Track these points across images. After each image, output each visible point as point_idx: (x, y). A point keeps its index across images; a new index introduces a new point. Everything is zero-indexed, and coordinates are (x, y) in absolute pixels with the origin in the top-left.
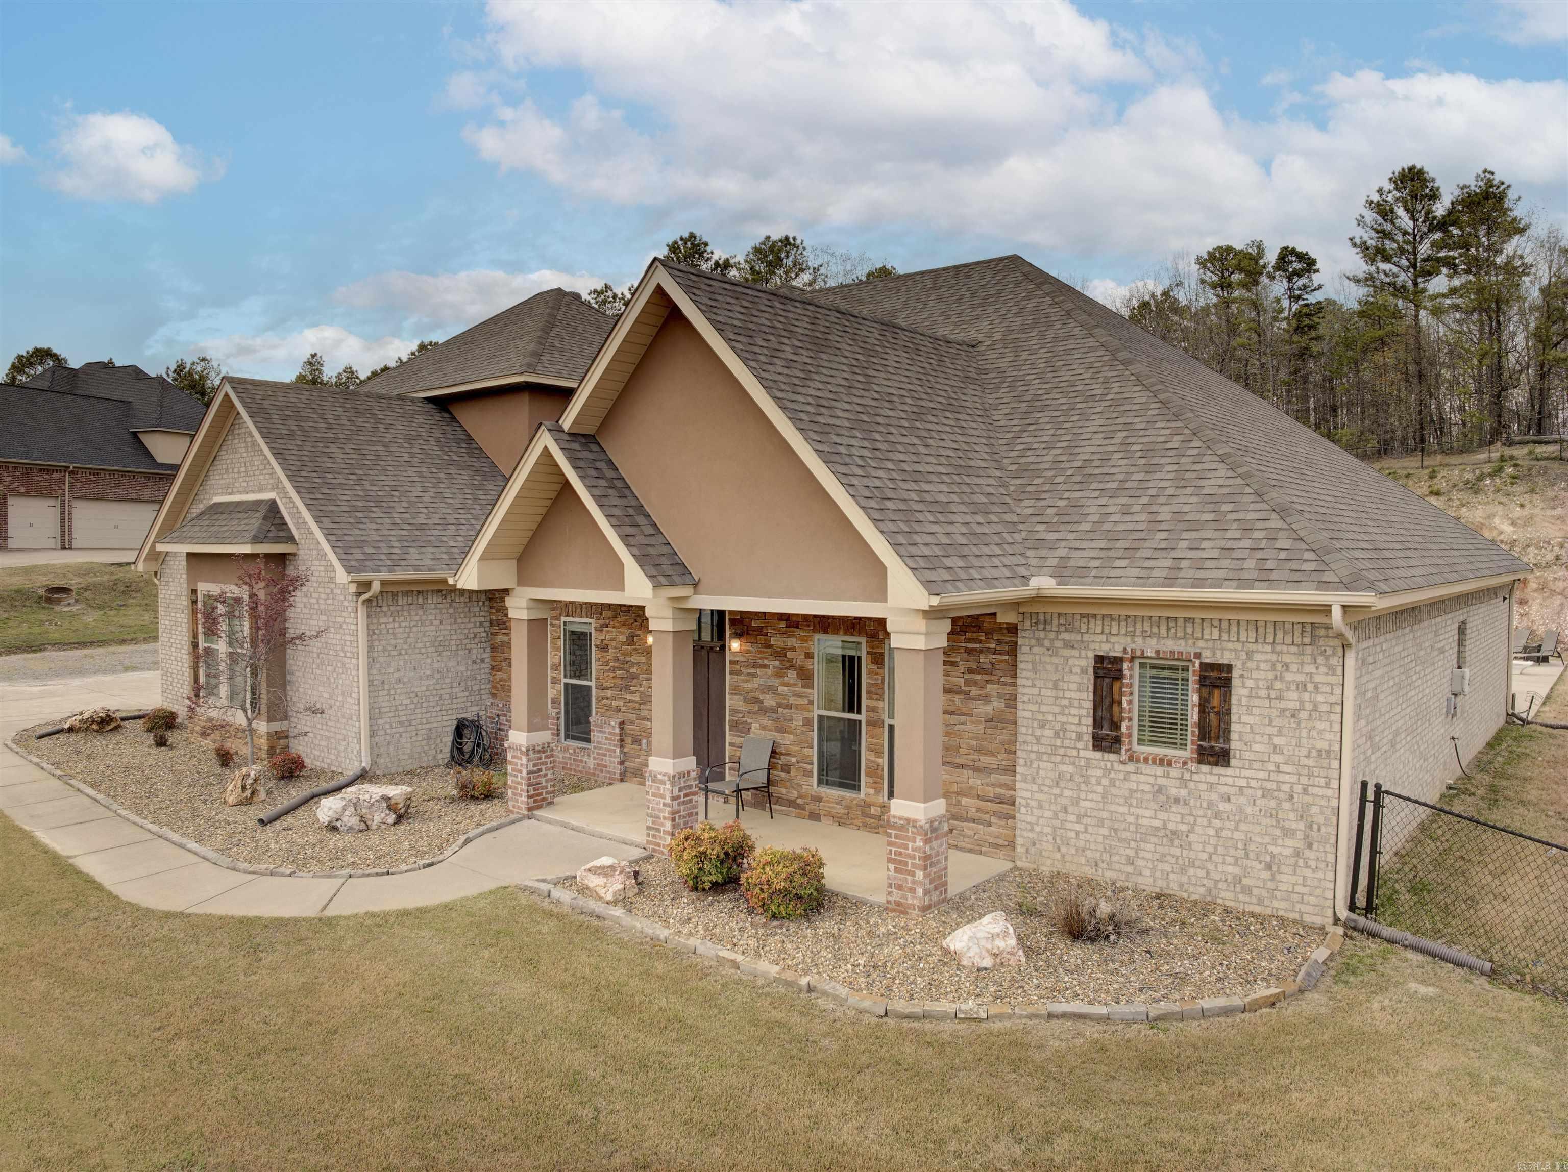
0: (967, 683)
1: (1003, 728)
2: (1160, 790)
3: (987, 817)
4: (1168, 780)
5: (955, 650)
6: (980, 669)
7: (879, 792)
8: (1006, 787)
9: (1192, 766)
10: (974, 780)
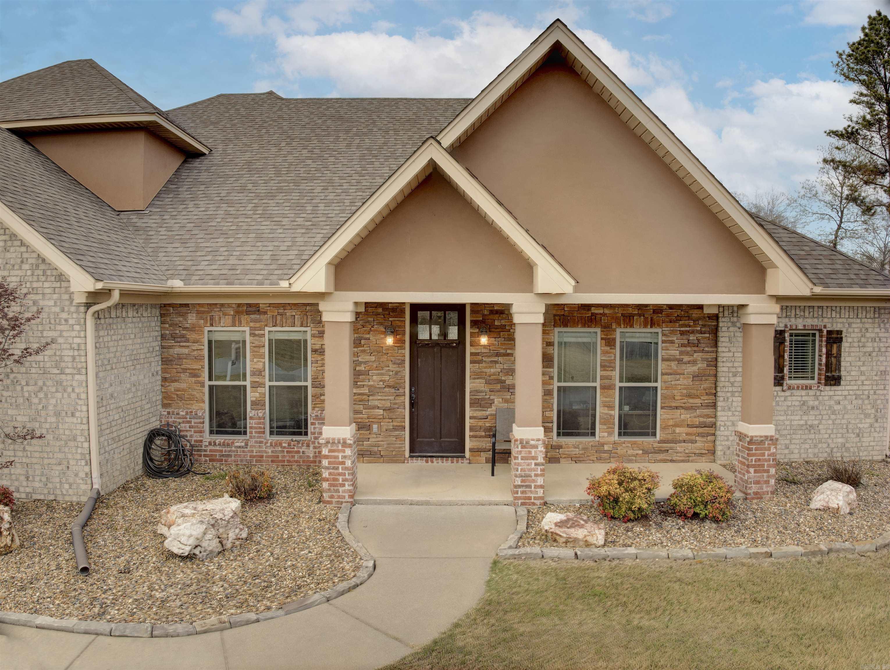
0: (681, 353)
1: (706, 380)
2: (804, 403)
3: (693, 437)
4: (808, 397)
5: (673, 332)
6: (689, 344)
7: (610, 434)
8: (708, 416)
9: (822, 387)
10: (685, 416)
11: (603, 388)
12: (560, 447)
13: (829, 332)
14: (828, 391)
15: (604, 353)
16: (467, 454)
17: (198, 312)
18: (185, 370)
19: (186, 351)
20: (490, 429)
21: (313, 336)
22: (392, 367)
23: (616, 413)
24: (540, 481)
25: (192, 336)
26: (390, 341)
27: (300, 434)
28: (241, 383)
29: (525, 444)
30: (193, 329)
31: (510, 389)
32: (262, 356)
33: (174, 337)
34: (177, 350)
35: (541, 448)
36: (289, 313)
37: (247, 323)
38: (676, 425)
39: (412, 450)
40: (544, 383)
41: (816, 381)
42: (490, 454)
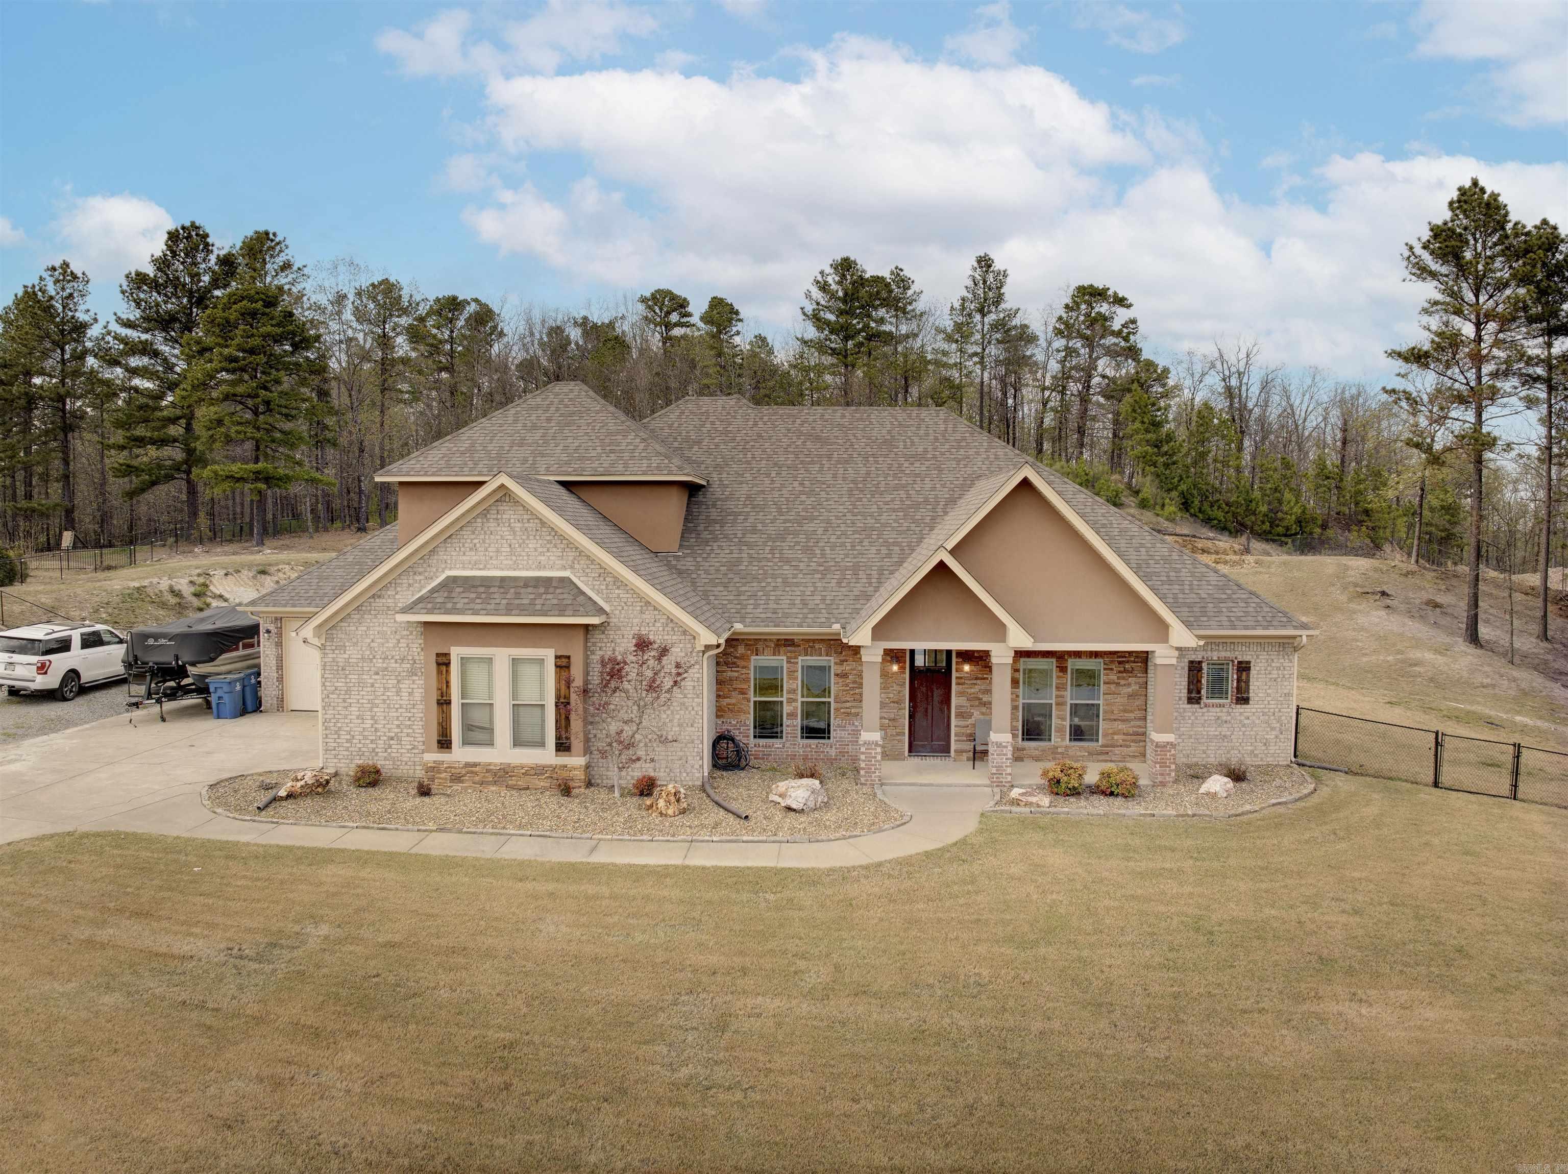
0: (1119, 678)
1: (1138, 699)
2: (1219, 718)
3: (1128, 743)
4: (1223, 714)
5: (1112, 662)
6: (1125, 671)
7: (1063, 739)
8: (1140, 727)
9: (1233, 706)
10: (1121, 726)
11: (1057, 704)
12: (1023, 749)
13: (1240, 663)
14: (1240, 708)
15: (1058, 677)
16: (952, 753)
17: (746, 645)
18: (735, 689)
19: (736, 674)
20: (971, 735)
21: (836, 663)
22: (896, 687)
23: (1067, 723)
24: (1009, 770)
25: (741, 663)
26: (895, 668)
27: (824, 738)
28: (779, 699)
29: (999, 745)
30: (742, 657)
31: (988, 705)
32: (796, 679)
33: (726, 664)
34: (729, 674)
35: (1010, 748)
36: (817, 646)
37: (785, 654)
38: (1114, 734)
39: (910, 751)
40: (1012, 700)
41: (1229, 701)
42: (971, 754)
